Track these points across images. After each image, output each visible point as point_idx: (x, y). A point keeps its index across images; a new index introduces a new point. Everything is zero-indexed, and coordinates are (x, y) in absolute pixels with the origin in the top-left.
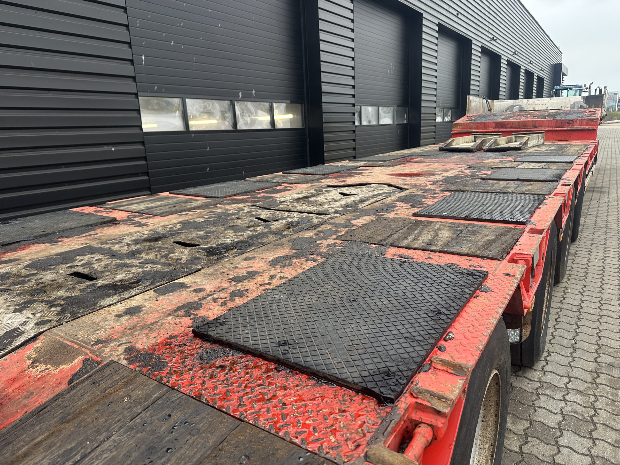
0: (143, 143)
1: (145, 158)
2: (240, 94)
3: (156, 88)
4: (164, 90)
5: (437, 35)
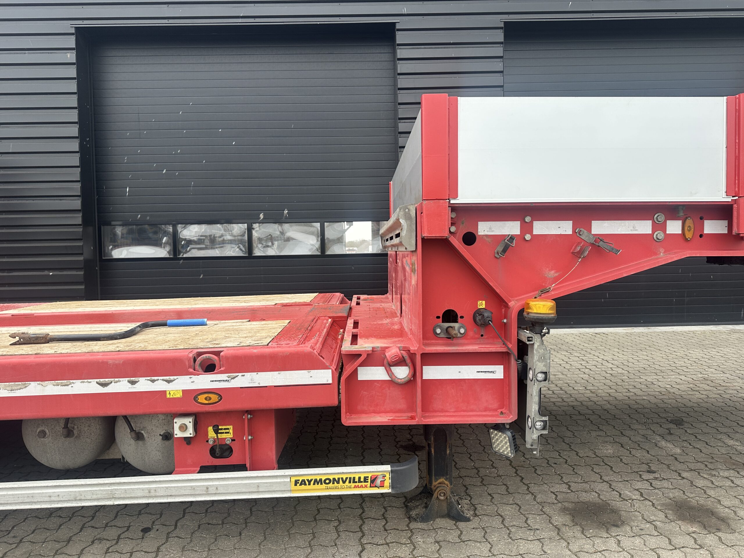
2: (262, 216)
3: (139, 216)
4: (148, 218)
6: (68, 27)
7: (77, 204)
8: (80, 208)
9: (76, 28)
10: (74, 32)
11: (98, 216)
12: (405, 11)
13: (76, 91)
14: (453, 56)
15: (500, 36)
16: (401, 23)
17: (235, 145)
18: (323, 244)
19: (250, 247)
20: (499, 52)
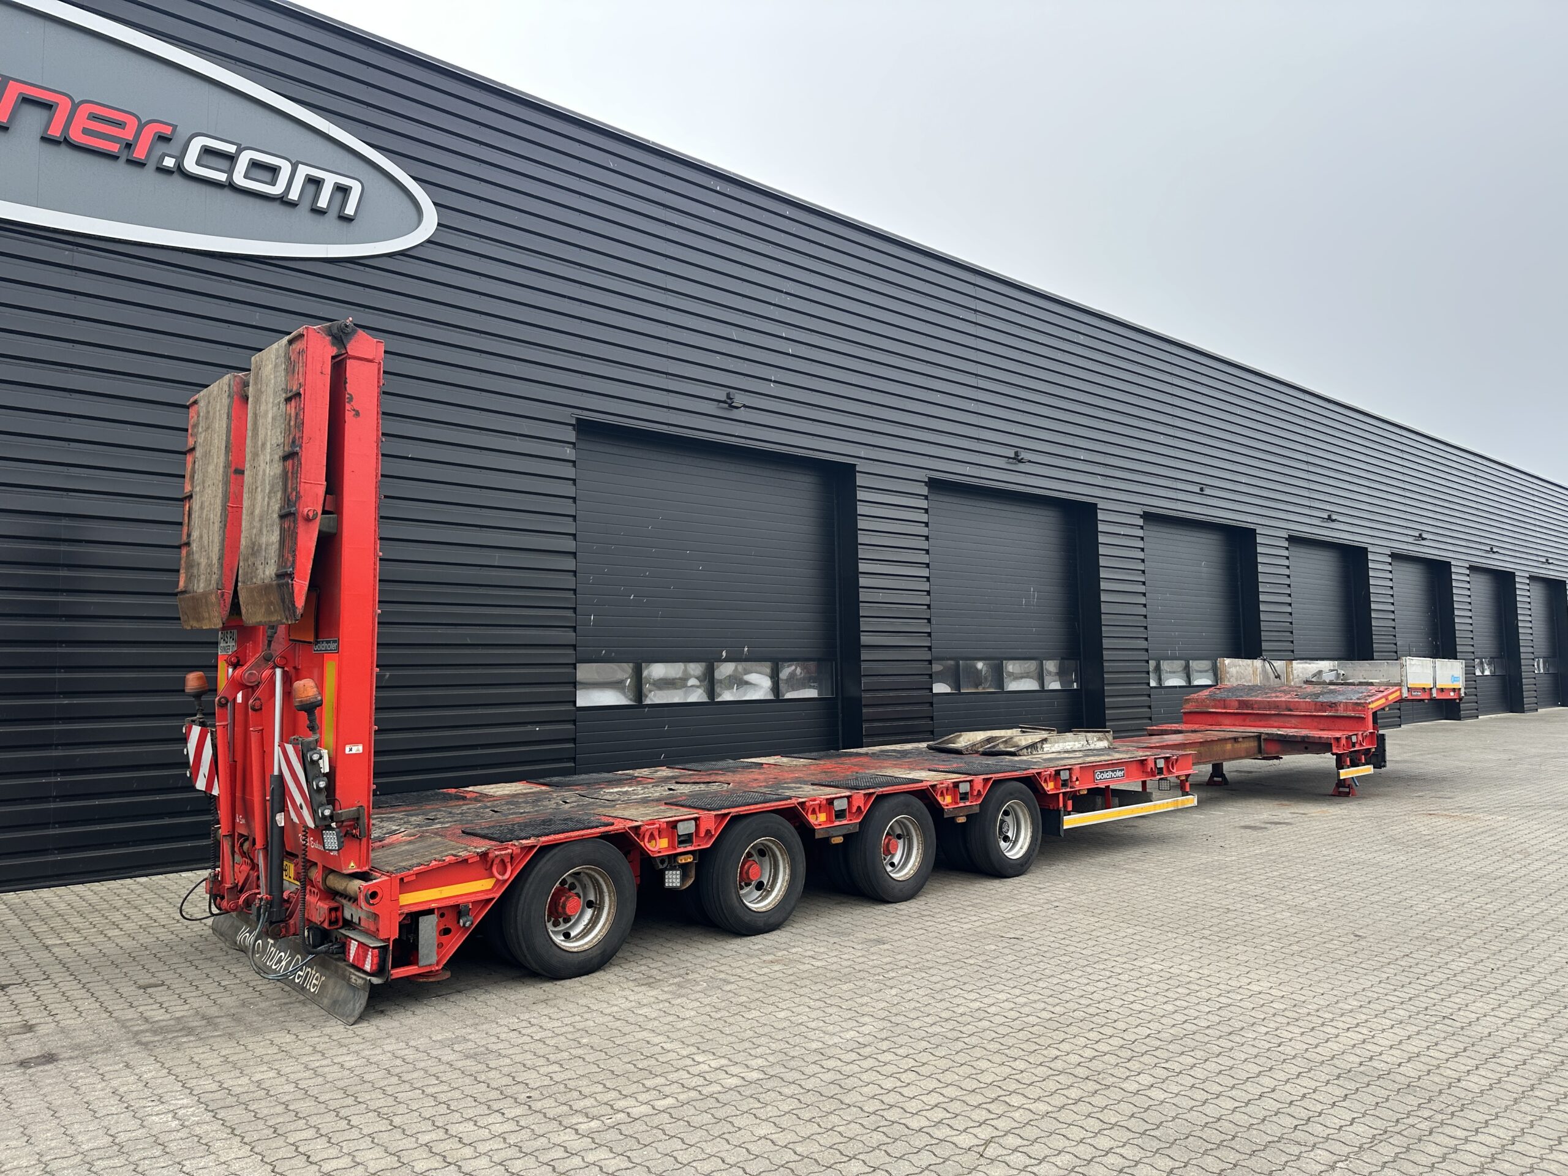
0: (574, 722)
1: (574, 741)
2: (724, 654)
3: (604, 652)
4: (612, 654)
5: (1140, 533)
9: (577, 419)
10: (574, 422)
12: (863, 455)
15: (925, 490)
16: (860, 466)
17: (701, 570)
18: (776, 688)
19: (711, 692)
20: (924, 504)
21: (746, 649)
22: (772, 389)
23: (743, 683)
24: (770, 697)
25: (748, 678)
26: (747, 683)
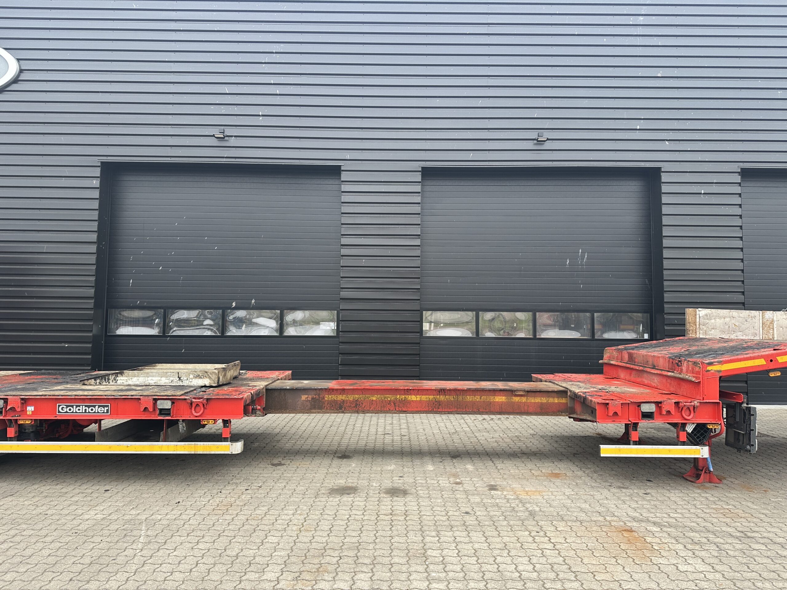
2: (234, 304)
3: (138, 302)
4: (145, 304)
5: (738, 189)
6: (96, 161)
7: (91, 292)
8: (93, 296)
9: (102, 162)
10: (99, 164)
11: (107, 301)
12: (348, 157)
13: (98, 208)
14: (383, 191)
15: (418, 177)
16: (345, 166)
17: (216, 250)
18: (281, 328)
19: (223, 328)
20: (418, 188)
21: (253, 301)
22: (261, 121)
23: (250, 323)
24: (276, 334)
25: (254, 320)
26: (256, 324)
